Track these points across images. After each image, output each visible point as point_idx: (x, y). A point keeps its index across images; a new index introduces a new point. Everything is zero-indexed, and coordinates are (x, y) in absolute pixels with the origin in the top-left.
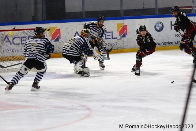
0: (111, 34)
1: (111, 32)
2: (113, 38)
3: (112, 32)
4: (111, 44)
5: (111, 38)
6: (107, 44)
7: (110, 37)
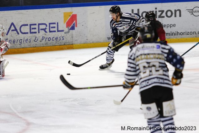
0: (56, 25)
1: (56, 23)
2: (58, 31)
3: (58, 23)
4: (56, 39)
5: (56, 31)
6: (51, 38)
7: (56, 29)
